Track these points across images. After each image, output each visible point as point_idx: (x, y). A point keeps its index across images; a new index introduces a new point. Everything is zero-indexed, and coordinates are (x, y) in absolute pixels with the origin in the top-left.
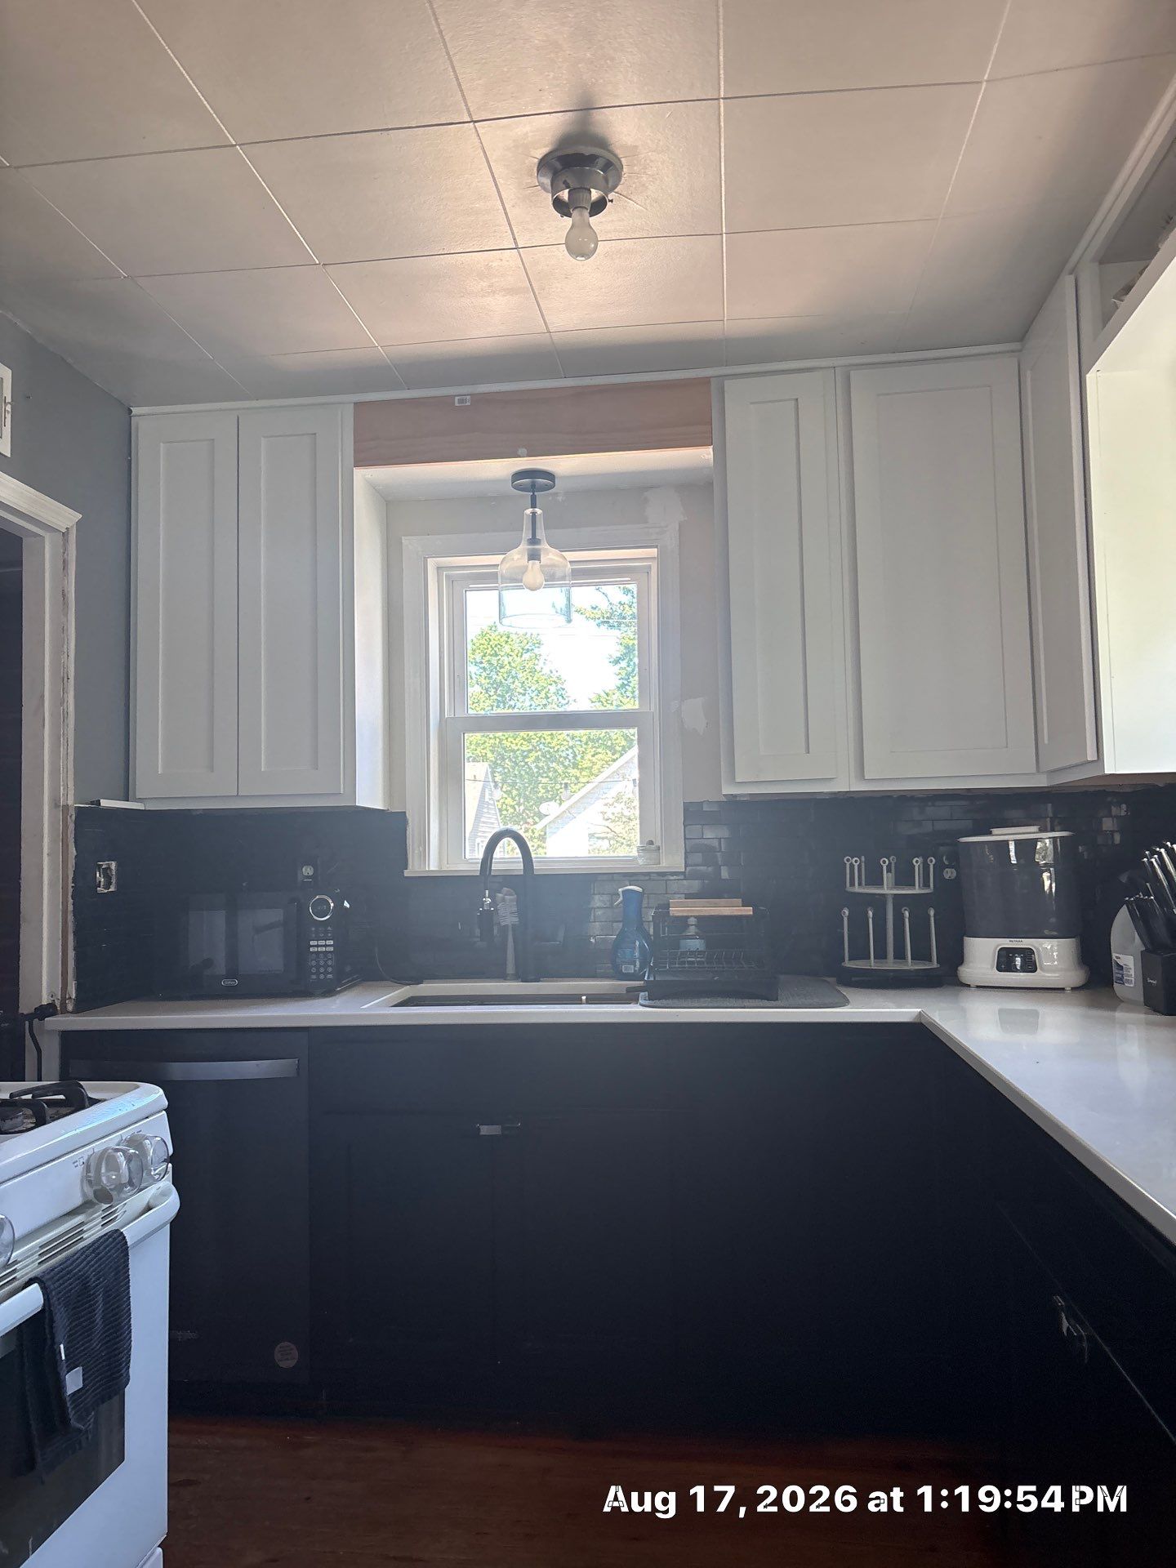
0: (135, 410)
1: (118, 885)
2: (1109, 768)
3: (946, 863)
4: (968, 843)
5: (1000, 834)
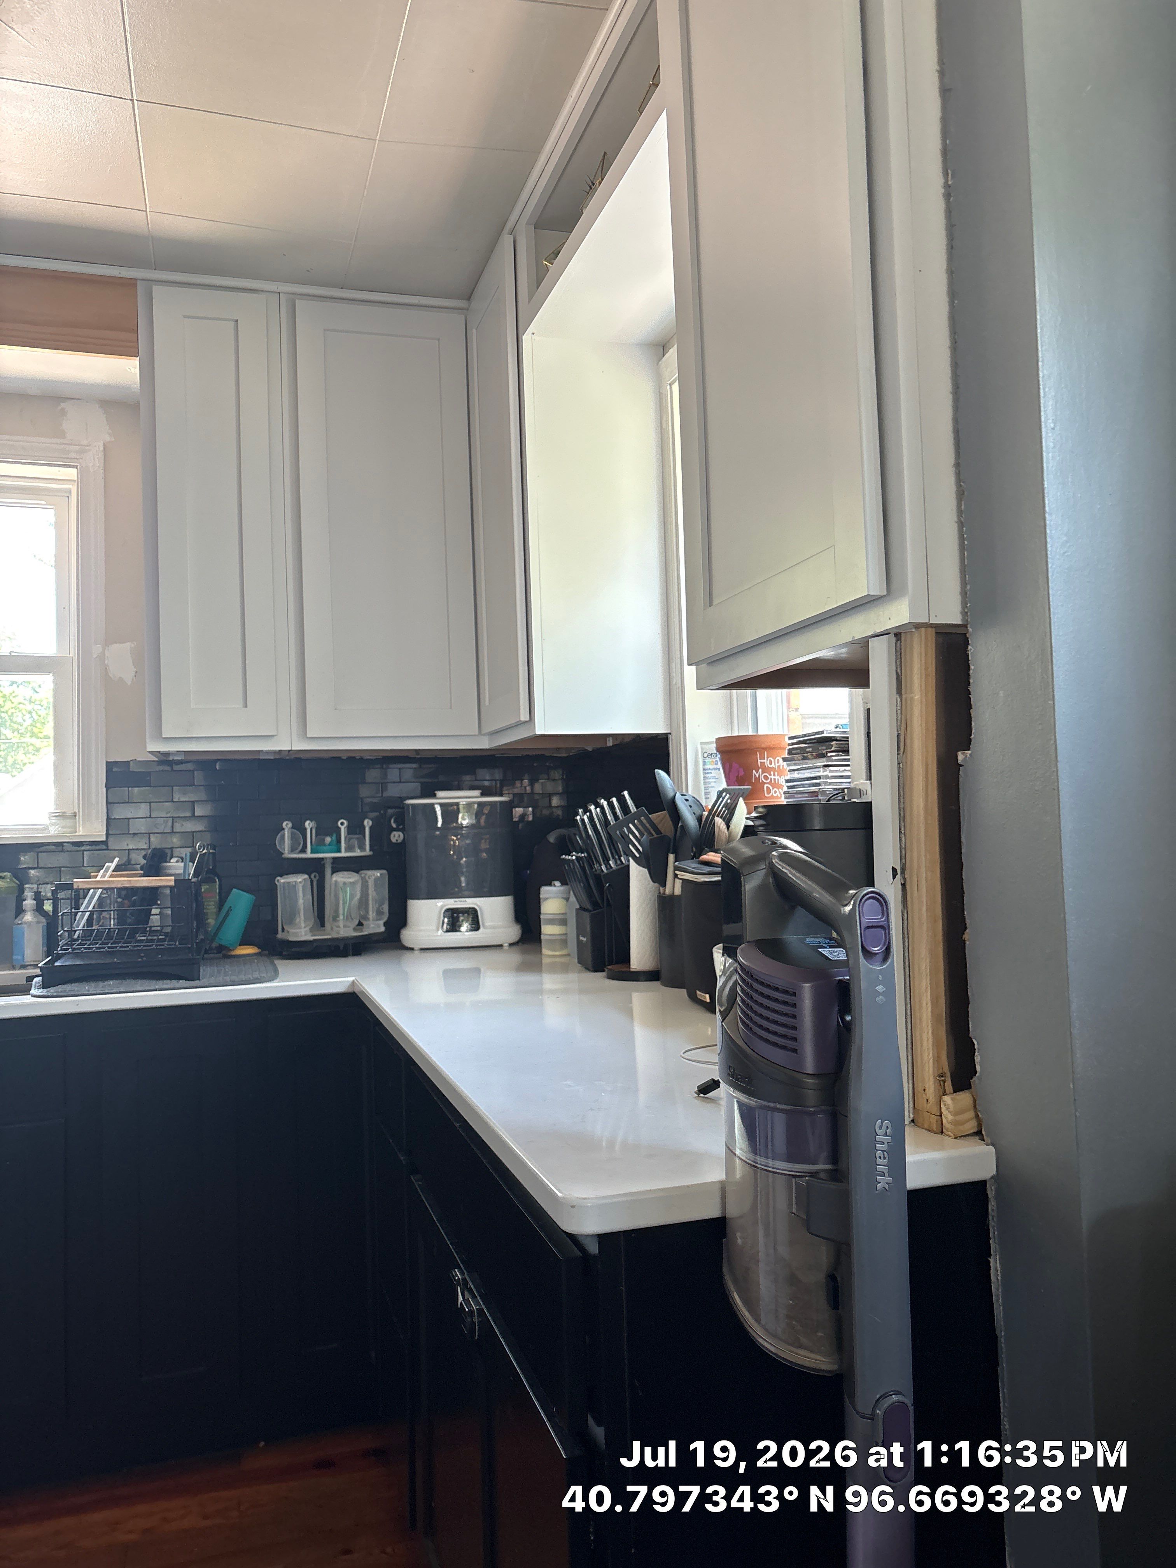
2: (541, 729)
3: (394, 826)
4: (414, 805)
5: (444, 796)
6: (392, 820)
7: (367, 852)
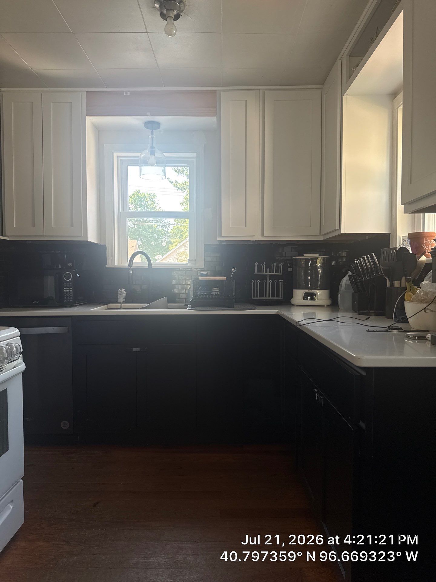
2: (343, 232)
3: (289, 266)
4: (296, 258)
5: (306, 256)
6: (289, 264)
7: (280, 273)
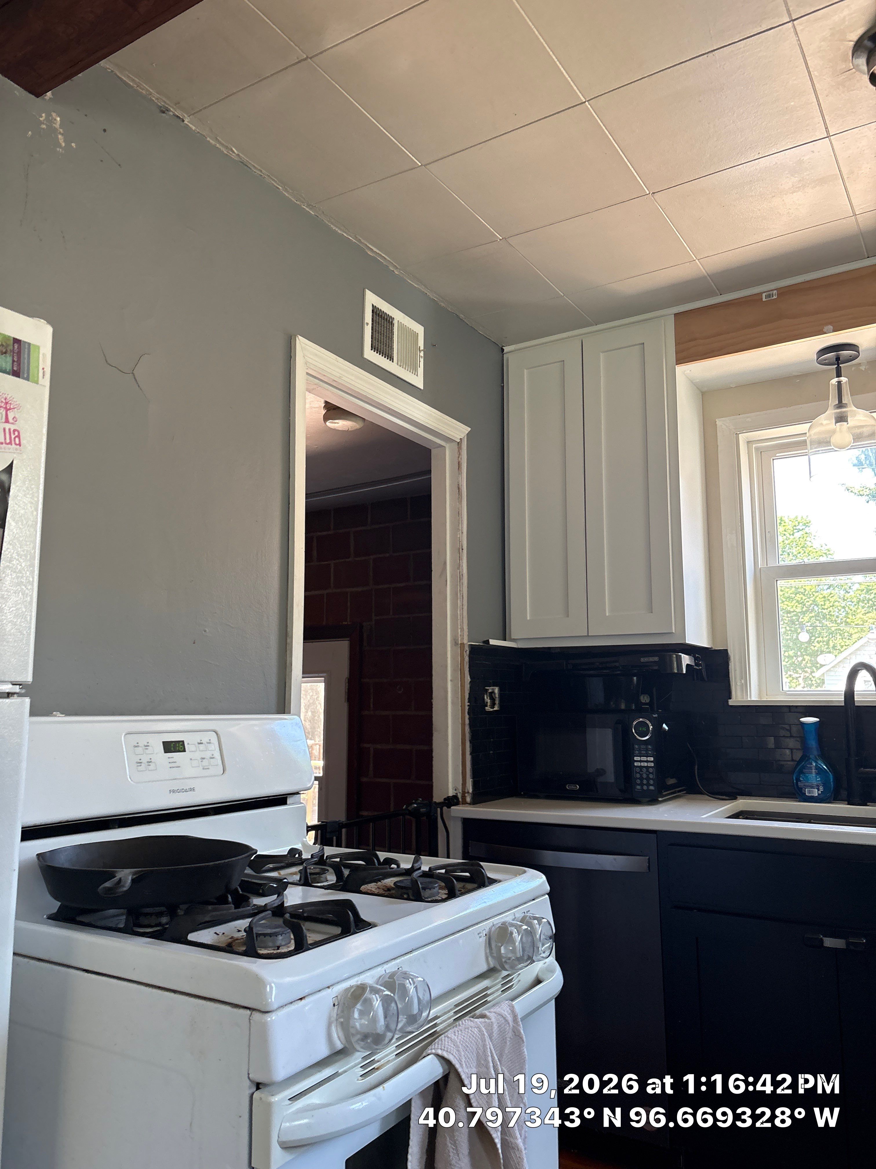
0: (506, 349)
1: (501, 705)
